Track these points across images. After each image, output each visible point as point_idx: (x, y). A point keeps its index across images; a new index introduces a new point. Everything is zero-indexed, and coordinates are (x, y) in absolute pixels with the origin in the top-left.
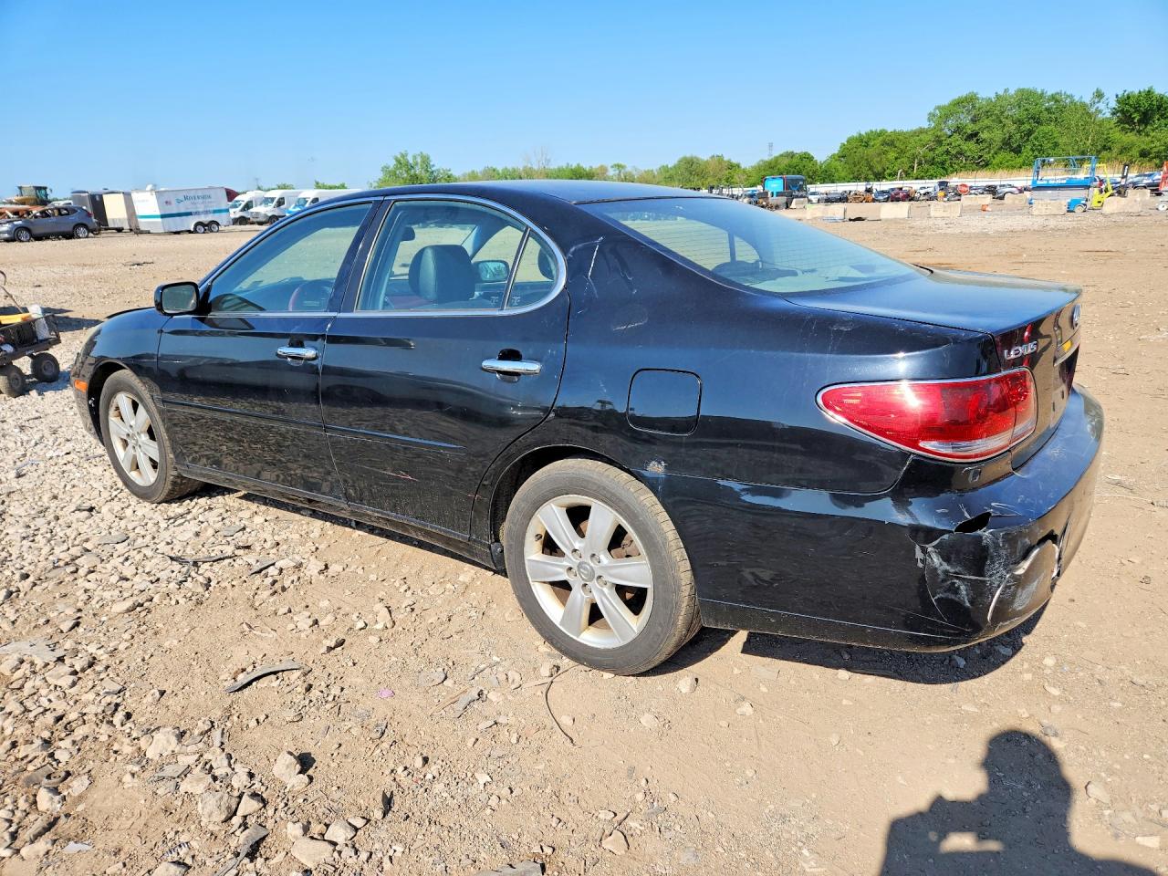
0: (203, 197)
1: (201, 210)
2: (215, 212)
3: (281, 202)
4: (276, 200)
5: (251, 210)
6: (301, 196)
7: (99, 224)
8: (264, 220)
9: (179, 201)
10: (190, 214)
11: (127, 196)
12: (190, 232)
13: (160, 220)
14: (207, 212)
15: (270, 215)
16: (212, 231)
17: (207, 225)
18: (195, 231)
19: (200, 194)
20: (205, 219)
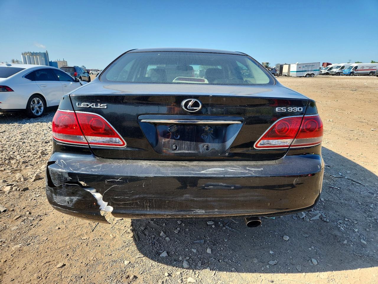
0: (312, 66)
1: (309, 70)
2: (314, 70)
3: (343, 67)
4: (341, 67)
5: (331, 70)
6: (351, 65)
7: (280, 74)
8: (334, 74)
9: (303, 67)
10: (306, 71)
11: (289, 65)
12: (304, 77)
13: (296, 73)
14: (311, 71)
15: (337, 72)
16: (311, 77)
17: (310, 75)
18: (306, 77)
19: (311, 65)
20: (310, 73)
